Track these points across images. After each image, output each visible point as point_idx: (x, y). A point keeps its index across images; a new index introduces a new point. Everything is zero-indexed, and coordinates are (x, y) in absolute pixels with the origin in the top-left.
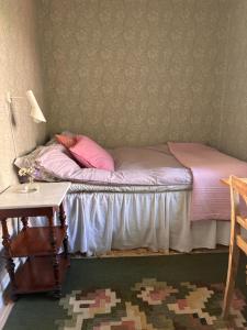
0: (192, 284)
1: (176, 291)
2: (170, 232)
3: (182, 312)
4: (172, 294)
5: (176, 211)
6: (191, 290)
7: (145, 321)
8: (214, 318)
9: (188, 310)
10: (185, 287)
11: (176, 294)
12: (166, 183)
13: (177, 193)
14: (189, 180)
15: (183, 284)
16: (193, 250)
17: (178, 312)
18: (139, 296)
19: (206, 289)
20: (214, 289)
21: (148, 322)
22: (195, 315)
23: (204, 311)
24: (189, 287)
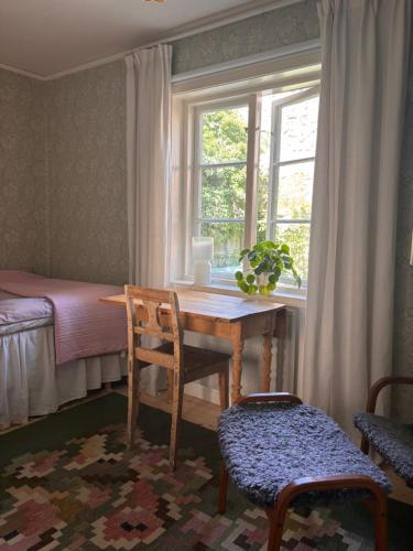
0: (79, 438)
1: (65, 452)
2: (30, 391)
3: (84, 466)
4: (61, 457)
5: (34, 357)
6: (83, 443)
7: (47, 493)
8: (121, 454)
9: (89, 461)
10: (73, 444)
11: (66, 455)
12: (20, 320)
13: (34, 331)
14: (49, 311)
15: (68, 443)
16: (60, 407)
17: (80, 467)
18: (19, 477)
19: (97, 436)
20: (106, 432)
21: (51, 492)
22: (101, 461)
23: (106, 453)
24: (78, 442)
